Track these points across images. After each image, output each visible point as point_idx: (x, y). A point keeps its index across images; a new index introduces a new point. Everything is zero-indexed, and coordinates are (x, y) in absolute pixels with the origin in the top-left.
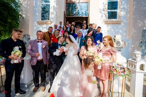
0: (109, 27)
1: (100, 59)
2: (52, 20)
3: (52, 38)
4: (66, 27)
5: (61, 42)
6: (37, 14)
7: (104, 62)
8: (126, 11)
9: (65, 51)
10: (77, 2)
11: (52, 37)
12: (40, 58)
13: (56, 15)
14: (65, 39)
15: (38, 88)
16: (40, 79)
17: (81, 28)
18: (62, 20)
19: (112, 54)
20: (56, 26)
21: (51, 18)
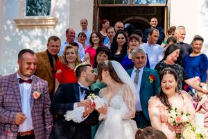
2: (58, 16)
3: (59, 71)
4: (99, 36)
5: (87, 80)
9: (97, 107)
11: (59, 66)
12: (26, 127)
14: (100, 73)
17: (145, 41)
18: (88, 14)
21: (55, 10)
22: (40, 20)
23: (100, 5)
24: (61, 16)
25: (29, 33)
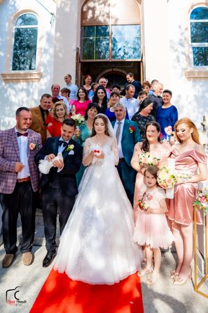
0: (198, 86)
1: (171, 173)
7: (180, 181)
10: (110, 22)
13: (56, 56)
15: (15, 258)
16: (19, 231)
19: (197, 162)
20: (55, 89)
21: (40, 65)
22: (26, 75)
23: (82, 61)
24: (46, 71)
25: (15, 86)
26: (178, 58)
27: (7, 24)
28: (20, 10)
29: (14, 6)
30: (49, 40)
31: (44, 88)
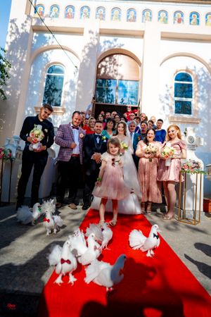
2: (65, 107)
6: (35, 93)
8: (206, 102)
10: (118, 78)
13: (78, 98)
19: (181, 149)
26: (164, 107)
27: (40, 71)
28: (51, 62)
29: (46, 58)
30: (72, 86)
31: (65, 120)
